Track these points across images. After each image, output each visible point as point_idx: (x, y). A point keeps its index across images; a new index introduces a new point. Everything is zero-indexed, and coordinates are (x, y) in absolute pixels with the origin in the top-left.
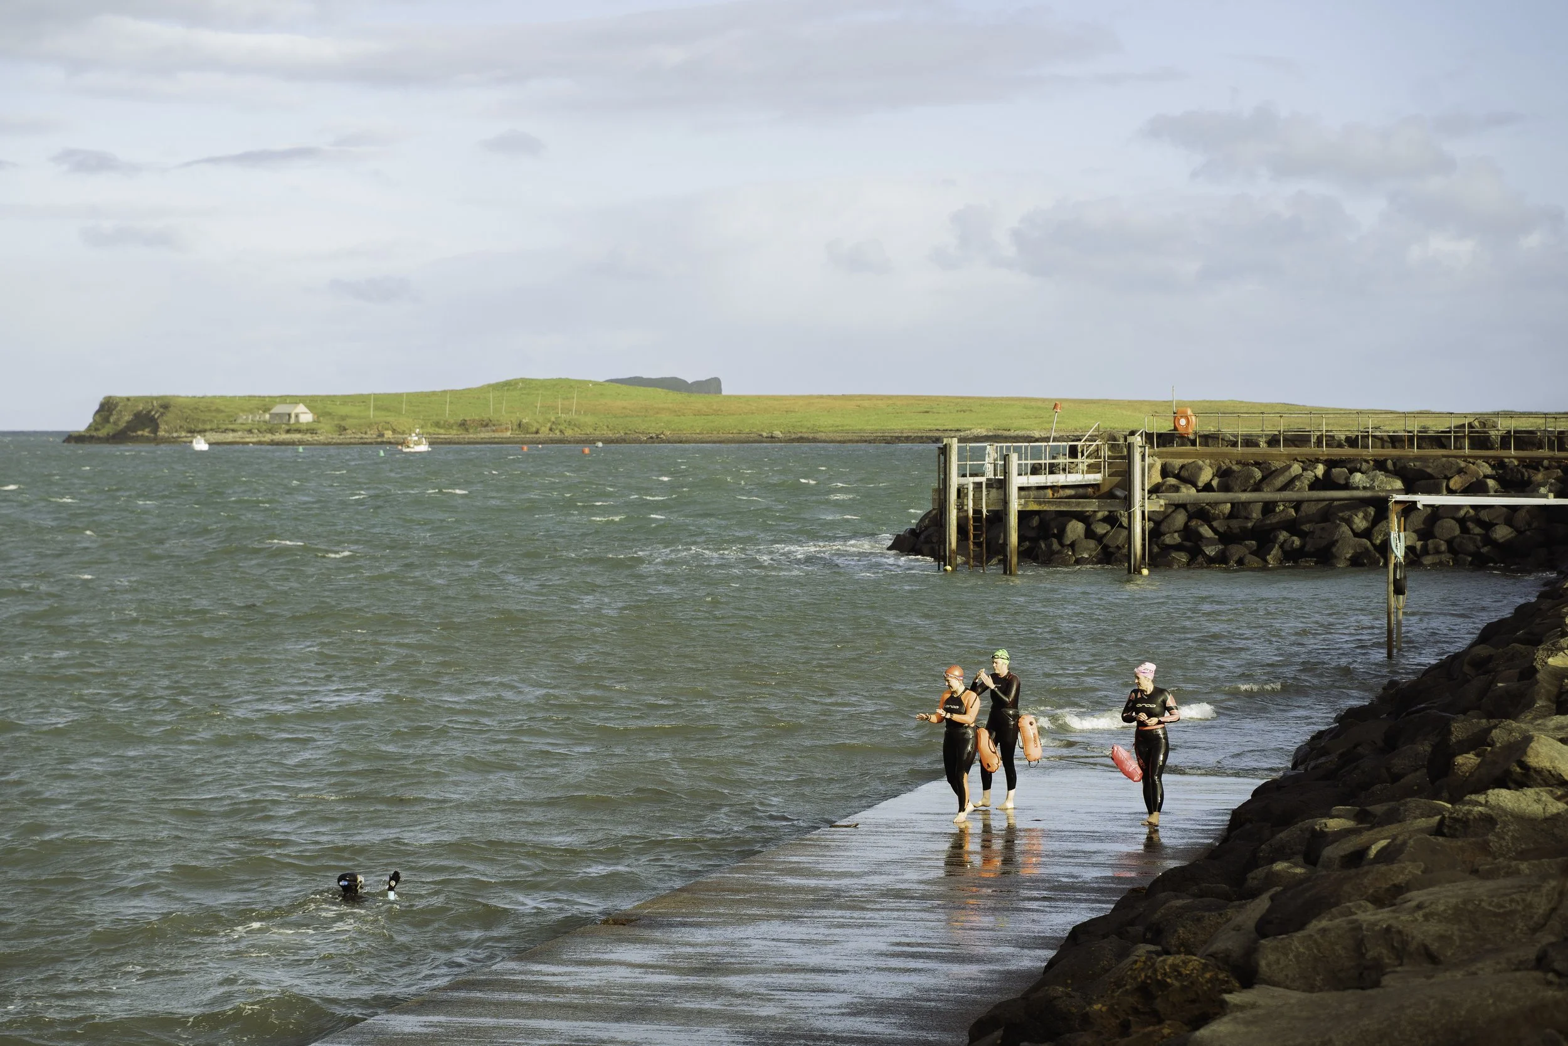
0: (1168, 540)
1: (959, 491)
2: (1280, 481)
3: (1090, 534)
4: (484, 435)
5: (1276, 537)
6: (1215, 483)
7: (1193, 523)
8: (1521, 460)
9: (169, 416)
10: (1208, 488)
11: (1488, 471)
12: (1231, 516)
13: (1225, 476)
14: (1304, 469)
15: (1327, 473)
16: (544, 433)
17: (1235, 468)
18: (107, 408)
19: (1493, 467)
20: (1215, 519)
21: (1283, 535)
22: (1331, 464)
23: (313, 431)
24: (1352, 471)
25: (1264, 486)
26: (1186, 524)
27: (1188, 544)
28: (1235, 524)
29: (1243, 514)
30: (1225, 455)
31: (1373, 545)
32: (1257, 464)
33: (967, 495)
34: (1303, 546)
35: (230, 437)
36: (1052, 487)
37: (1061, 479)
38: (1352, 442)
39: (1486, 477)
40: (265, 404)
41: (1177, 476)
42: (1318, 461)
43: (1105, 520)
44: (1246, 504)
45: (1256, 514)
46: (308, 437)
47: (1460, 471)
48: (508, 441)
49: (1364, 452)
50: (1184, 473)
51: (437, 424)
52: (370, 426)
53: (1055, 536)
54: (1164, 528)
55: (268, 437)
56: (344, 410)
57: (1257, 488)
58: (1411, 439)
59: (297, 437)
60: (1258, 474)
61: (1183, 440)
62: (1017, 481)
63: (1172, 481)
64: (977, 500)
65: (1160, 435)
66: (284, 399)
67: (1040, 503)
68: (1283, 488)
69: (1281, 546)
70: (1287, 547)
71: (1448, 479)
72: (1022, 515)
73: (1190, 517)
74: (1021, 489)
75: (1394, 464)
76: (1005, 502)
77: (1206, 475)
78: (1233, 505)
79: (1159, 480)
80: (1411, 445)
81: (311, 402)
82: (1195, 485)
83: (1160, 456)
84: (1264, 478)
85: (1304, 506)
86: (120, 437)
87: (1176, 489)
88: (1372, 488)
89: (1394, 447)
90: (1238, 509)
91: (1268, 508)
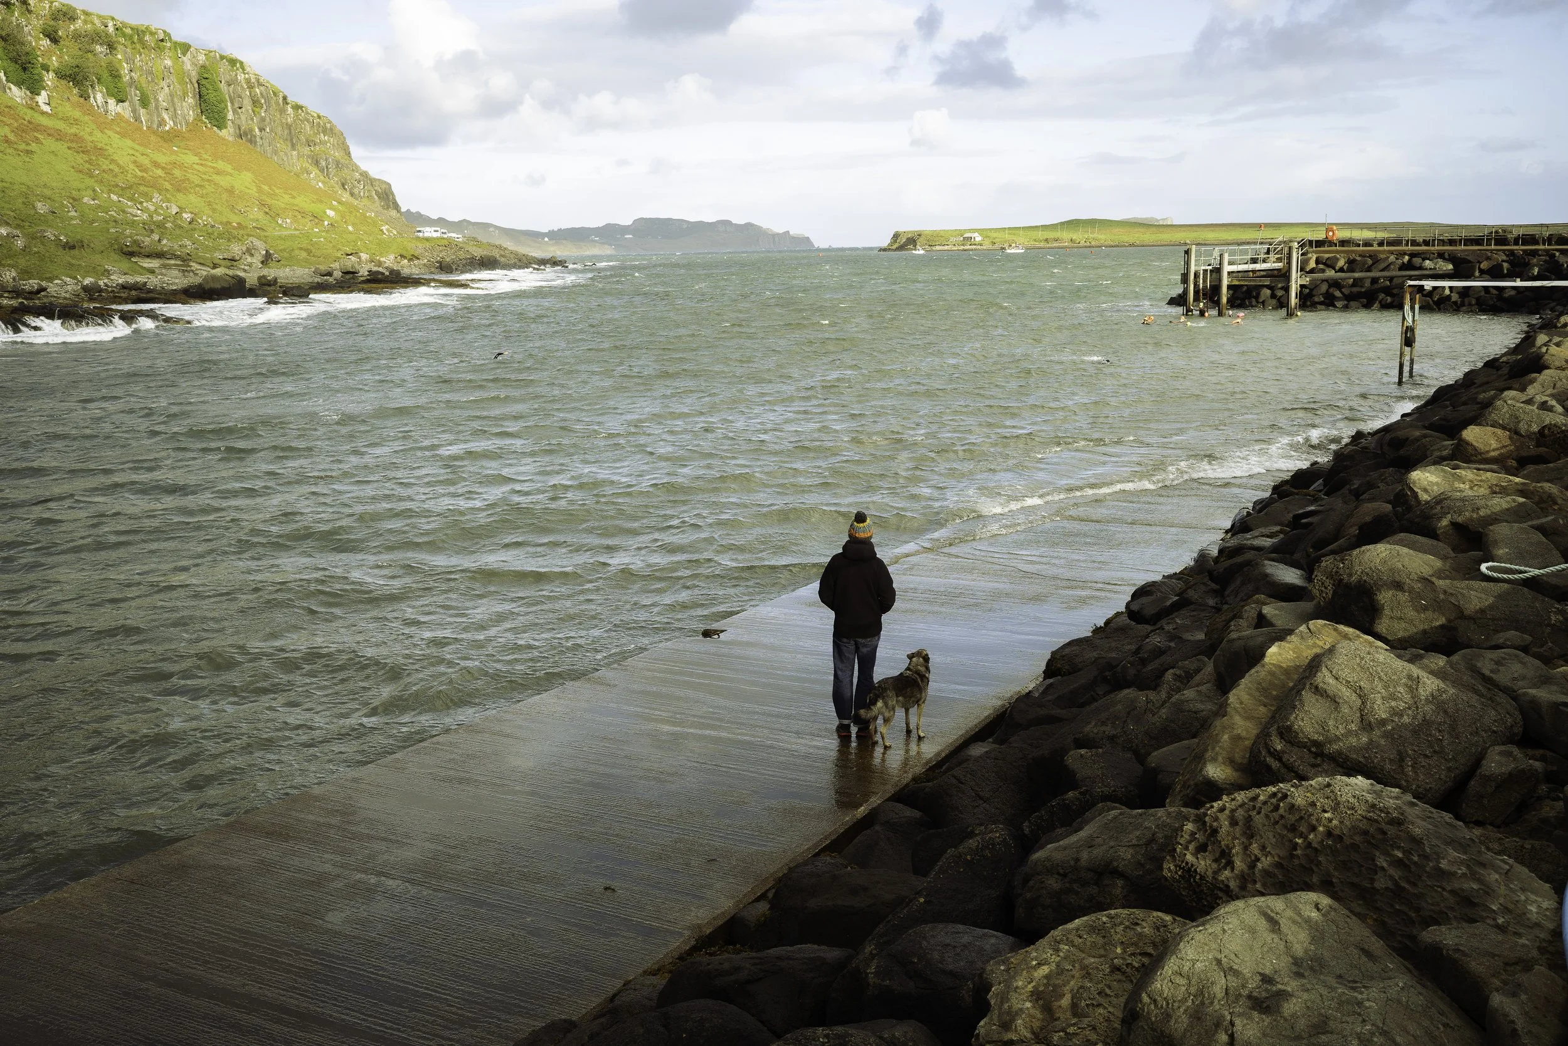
0: (1316, 299)
1: (1195, 274)
2: (1383, 266)
3: (1273, 296)
4: (1056, 244)
5: (1378, 297)
6: (1345, 268)
7: (1331, 290)
8: (1524, 251)
9: (921, 239)
10: (1341, 270)
11: (1505, 258)
12: (1353, 285)
13: (1351, 263)
14: (1397, 259)
15: (1409, 261)
16: (1082, 243)
17: (1358, 258)
18: (896, 236)
19: (1507, 256)
20: (1343, 287)
21: (1382, 296)
22: (1413, 255)
23: (981, 245)
24: (1424, 260)
25: (1373, 268)
26: (1327, 291)
27: (1327, 301)
28: (1355, 290)
29: (1360, 284)
30: (1353, 251)
31: (1433, 301)
32: (1370, 256)
33: (1199, 277)
34: (1392, 302)
35: (946, 248)
36: (1252, 271)
37: (1258, 266)
38: (1426, 243)
39: (1503, 261)
40: (961, 233)
41: (1324, 264)
42: (1405, 254)
43: (1282, 288)
44: (1361, 279)
45: (1367, 284)
46: (979, 247)
47: (1488, 258)
48: (1066, 247)
49: (1433, 248)
50: (1328, 262)
51: (1035, 240)
52: (1005, 242)
53: (1254, 297)
54: (1314, 293)
55: (962, 247)
56: (994, 235)
57: (1369, 270)
58: (1461, 240)
59: (974, 247)
60: (1370, 262)
61: (1331, 243)
62: (1227, 268)
63: (1321, 266)
64: (1205, 281)
65: (1317, 241)
66: (970, 231)
67: (1239, 280)
68: (1383, 270)
69: (1380, 302)
70: (1383, 302)
71: (1480, 263)
72: (1229, 287)
73: (1330, 286)
74: (1229, 273)
75: (1449, 255)
76: (1220, 280)
77: (1341, 263)
78: (1354, 279)
79: (1314, 266)
80: (1460, 245)
81: (980, 231)
82: (1334, 269)
83: (1316, 252)
84: (1373, 264)
85: (1395, 279)
86: (901, 248)
87: (1323, 271)
88: (1435, 269)
89: (1451, 245)
90: (1357, 282)
91: (1374, 281)
